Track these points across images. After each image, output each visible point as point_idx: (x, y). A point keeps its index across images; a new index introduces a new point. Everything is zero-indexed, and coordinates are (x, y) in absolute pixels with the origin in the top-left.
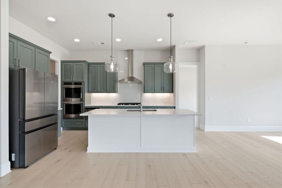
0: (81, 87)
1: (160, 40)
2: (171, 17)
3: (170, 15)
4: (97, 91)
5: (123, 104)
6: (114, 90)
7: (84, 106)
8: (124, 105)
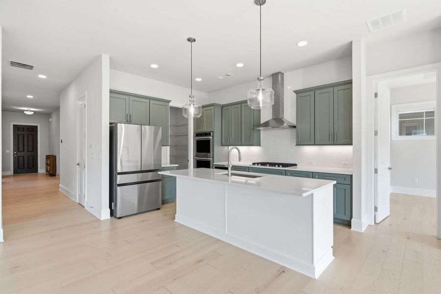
0: (210, 138)
2: (261, 5)
4: (230, 143)
6: (250, 142)
7: (213, 164)
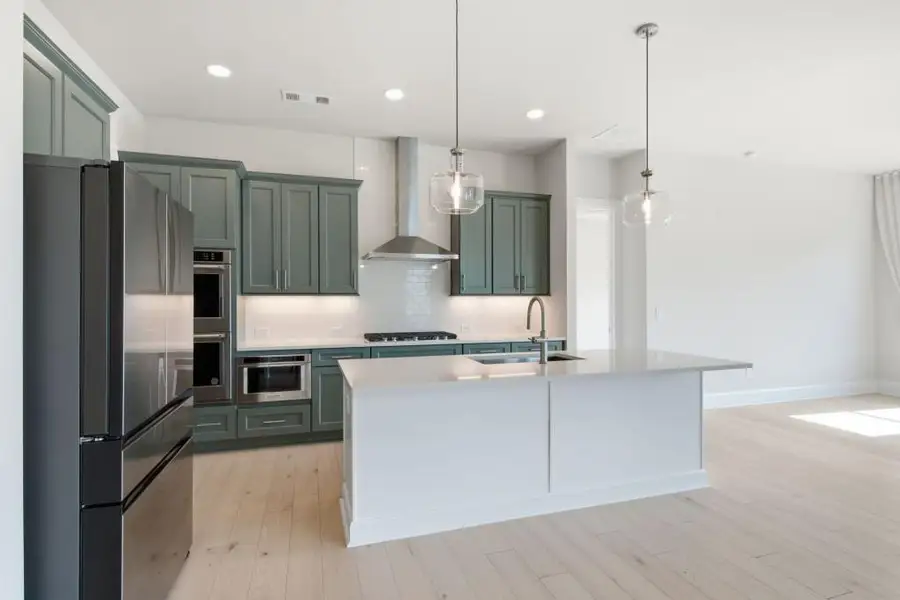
0: (220, 270)
1: (535, 114)
3: (644, 30)
4: (282, 287)
5: (390, 337)
6: (349, 288)
7: (235, 349)
8: (395, 343)
